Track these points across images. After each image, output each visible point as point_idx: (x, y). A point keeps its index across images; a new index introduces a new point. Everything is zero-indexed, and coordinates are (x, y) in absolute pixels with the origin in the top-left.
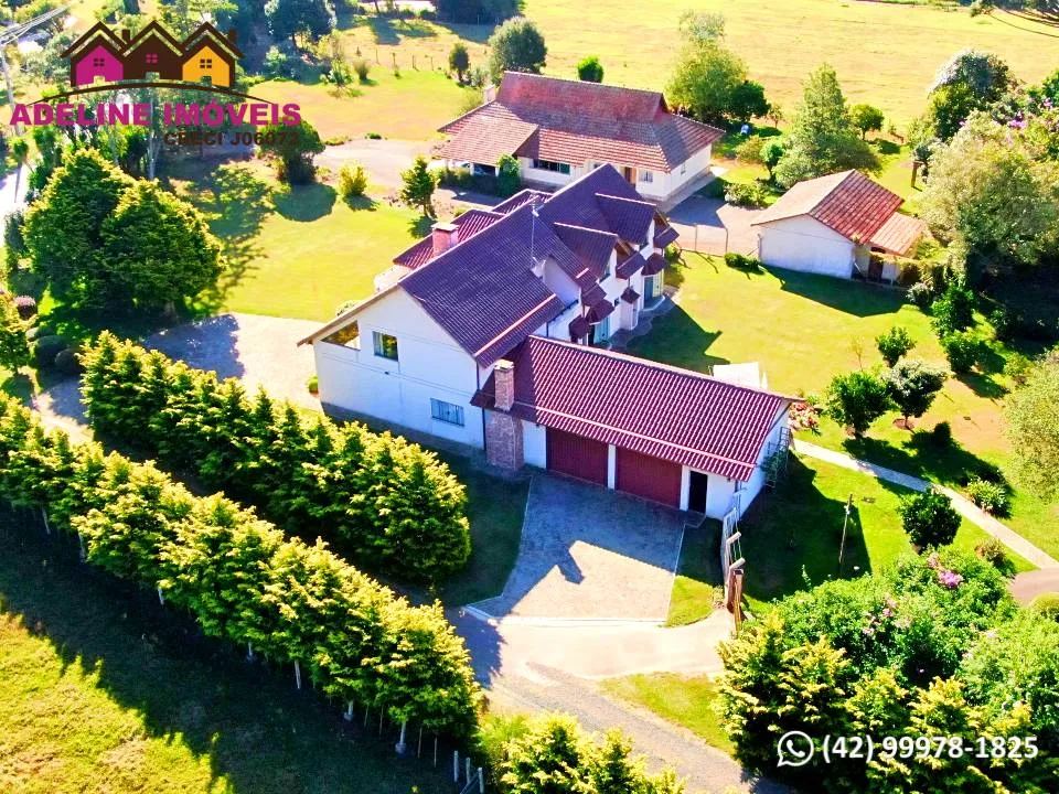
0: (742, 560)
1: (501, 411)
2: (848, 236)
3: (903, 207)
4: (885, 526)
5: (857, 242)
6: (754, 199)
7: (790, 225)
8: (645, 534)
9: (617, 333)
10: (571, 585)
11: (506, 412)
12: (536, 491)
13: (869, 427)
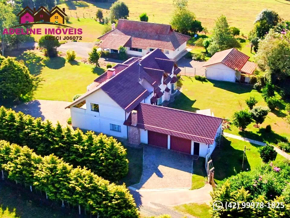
0: (213, 168)
1: (133, 126)
2: (234, 69)
3: (250, 59)
4: (254, 157)
5: (237, 71)
6: (201, 58)
7: (215, 66)
8: (181, 162)
9: (164, 102)
10: (160, 178)
11: (135, 127)
12: (145, 151)
13: (246, 127)
